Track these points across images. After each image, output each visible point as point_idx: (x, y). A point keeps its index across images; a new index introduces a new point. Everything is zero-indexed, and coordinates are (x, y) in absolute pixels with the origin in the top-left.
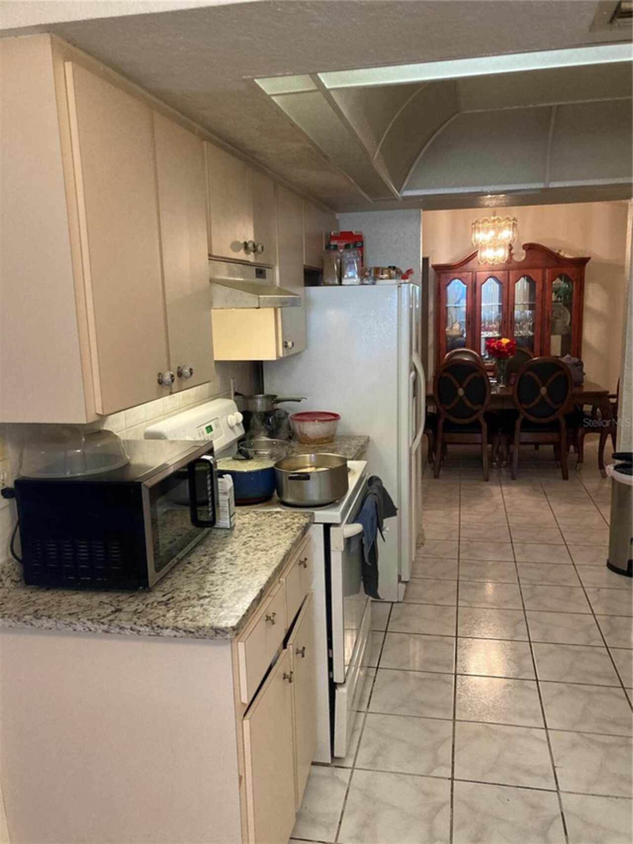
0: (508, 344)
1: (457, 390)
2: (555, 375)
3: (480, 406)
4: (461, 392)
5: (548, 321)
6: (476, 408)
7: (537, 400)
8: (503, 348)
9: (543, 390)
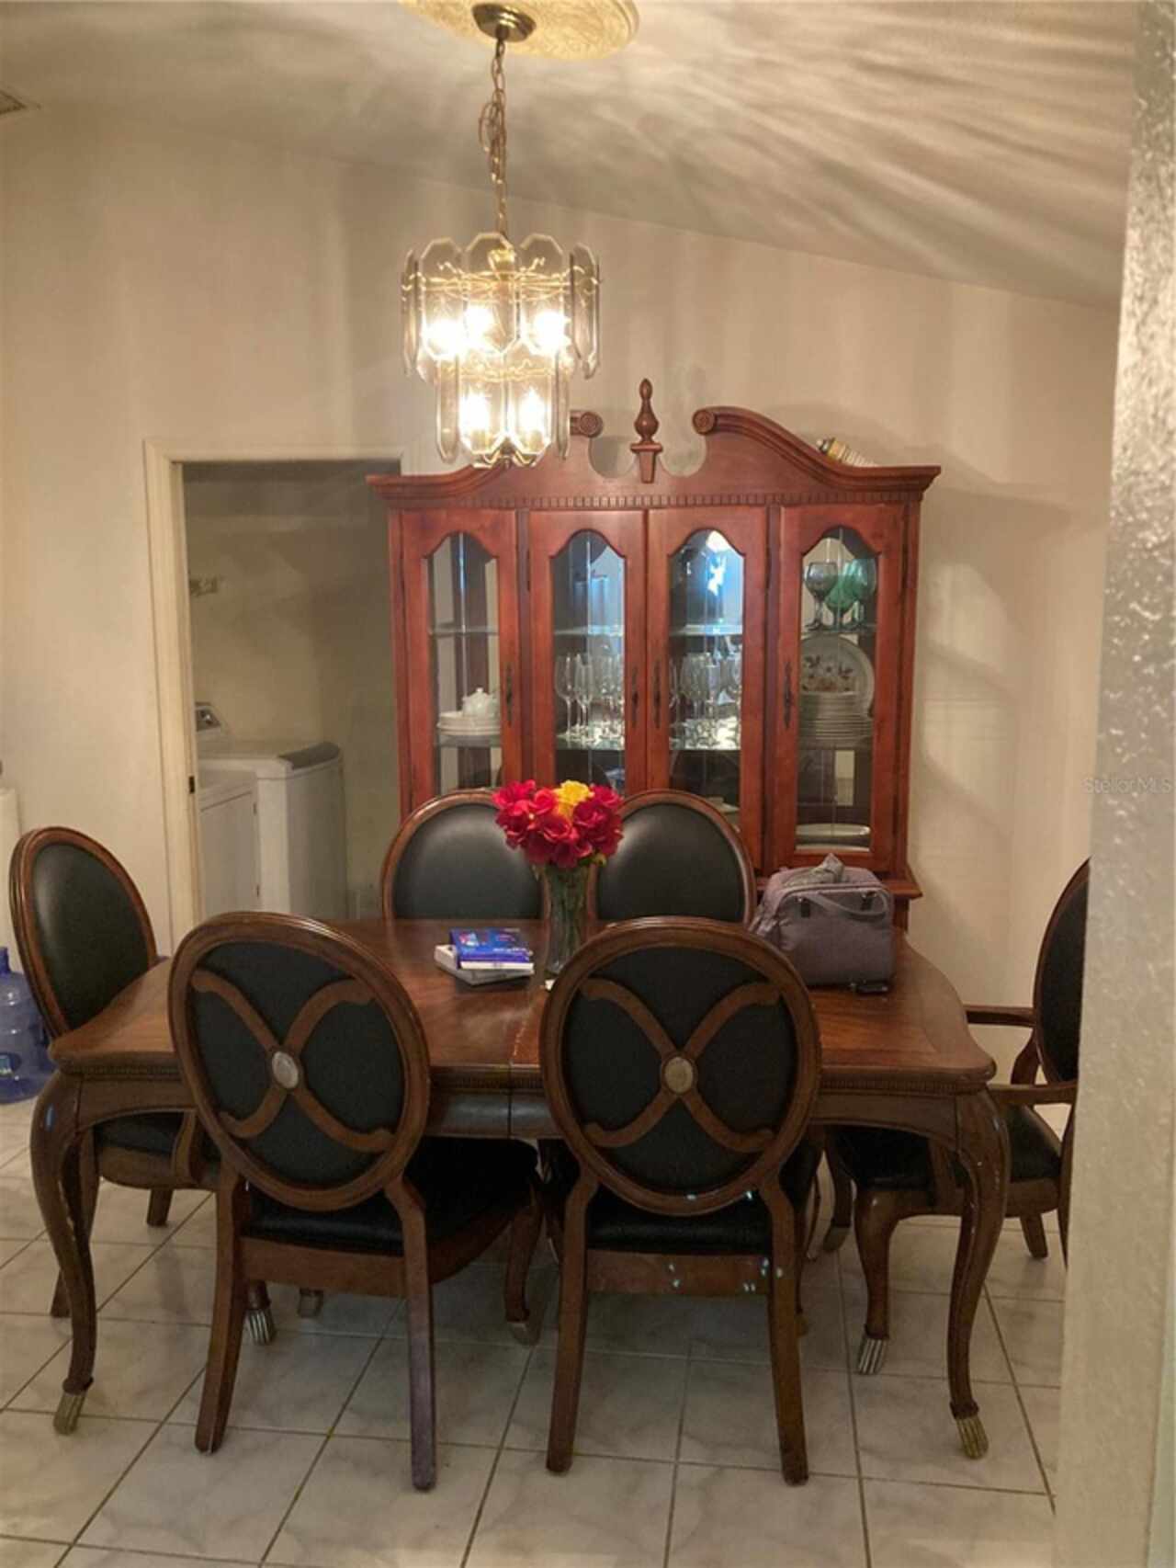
0: (582, 810)
1: (264, 1060)
2: (729, 1007)
3: (382, 1135)
4: (286, 1069)
5: (789, 700)
6: (364, 1144)
7: (652, 1117)
8: (558, 825)
9: (679, 1073)
